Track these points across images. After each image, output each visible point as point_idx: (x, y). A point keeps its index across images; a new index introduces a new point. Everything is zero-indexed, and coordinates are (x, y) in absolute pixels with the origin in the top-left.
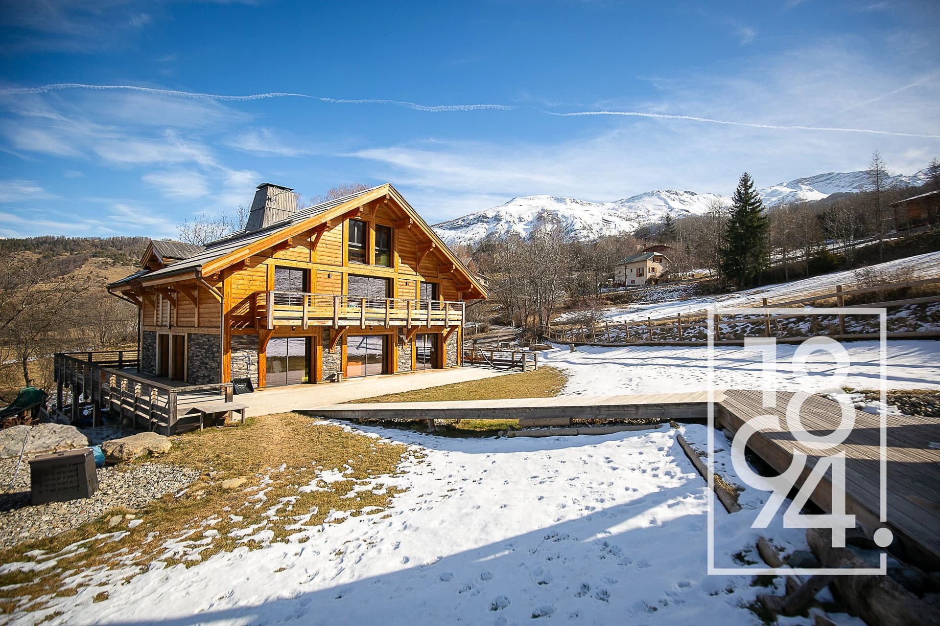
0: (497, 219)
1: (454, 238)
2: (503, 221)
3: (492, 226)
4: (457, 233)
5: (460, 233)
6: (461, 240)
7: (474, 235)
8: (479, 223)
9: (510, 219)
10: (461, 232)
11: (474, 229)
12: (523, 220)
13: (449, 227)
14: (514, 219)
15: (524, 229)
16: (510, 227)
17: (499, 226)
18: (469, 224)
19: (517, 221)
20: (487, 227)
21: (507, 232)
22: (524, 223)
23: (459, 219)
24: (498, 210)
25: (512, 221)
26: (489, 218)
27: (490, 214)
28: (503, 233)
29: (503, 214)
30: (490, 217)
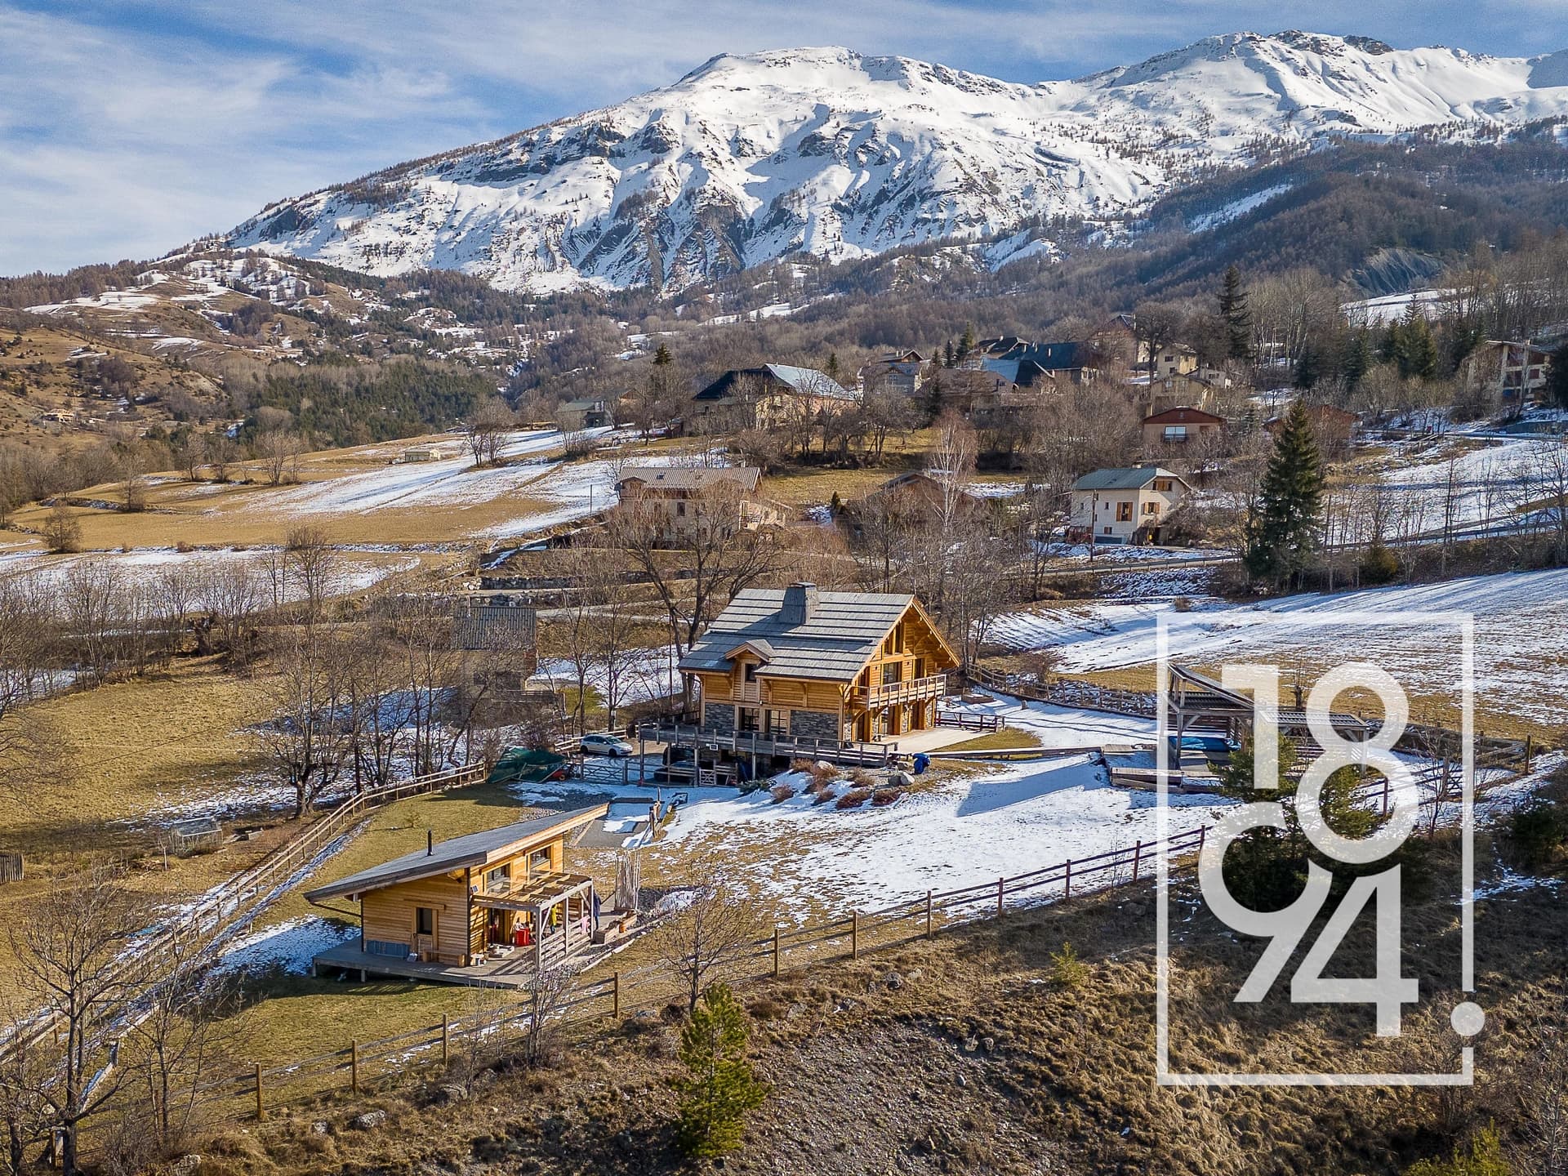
0: (653, 143)
1: (494, 214)
2: (677, 152)
3: (633, 170)
4: (509, 195)
5: (516, 198)
6: (523, 223)
7: (570, 208)
8: (588, 159)
9: (700, 146)
10: (521, 193)
11: (571, 180)
12: (747, 149)
13: (477, 171)
14: (713, 144)
15: (749, 188)
16: (701, 175)
17: (662, 173)
18: (551, 162)
19: (724, 154)
20: (616, 174)
21: (689, 196)
22: (753, 160)
23: (510, 140)
24: (653, 107)
25: (707, 153)
26: (621, 138)
27: (628, 123)
28: (673, 198)
29: (673, 123)
30: (627, 133)
